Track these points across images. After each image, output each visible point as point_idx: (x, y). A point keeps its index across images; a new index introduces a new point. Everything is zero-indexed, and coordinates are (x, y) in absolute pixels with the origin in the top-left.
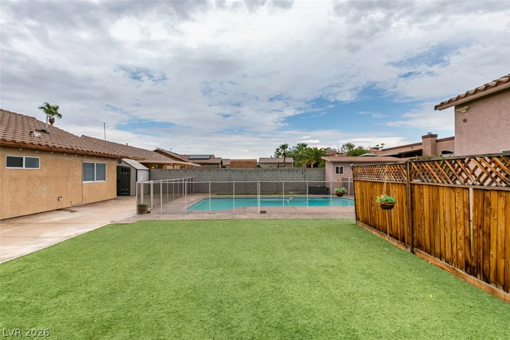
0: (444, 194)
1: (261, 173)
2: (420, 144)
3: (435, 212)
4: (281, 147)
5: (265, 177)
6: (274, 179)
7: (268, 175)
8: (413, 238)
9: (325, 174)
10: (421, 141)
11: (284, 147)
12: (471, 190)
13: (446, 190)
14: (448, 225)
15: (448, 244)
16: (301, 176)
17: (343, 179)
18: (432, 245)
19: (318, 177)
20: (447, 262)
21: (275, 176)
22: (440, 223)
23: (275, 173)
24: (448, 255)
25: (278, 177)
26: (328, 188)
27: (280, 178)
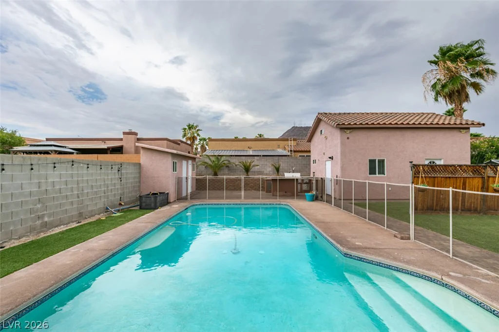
2: (121, 140)
9: (140, 173)
19: (134, 178)
27: (85, 185)
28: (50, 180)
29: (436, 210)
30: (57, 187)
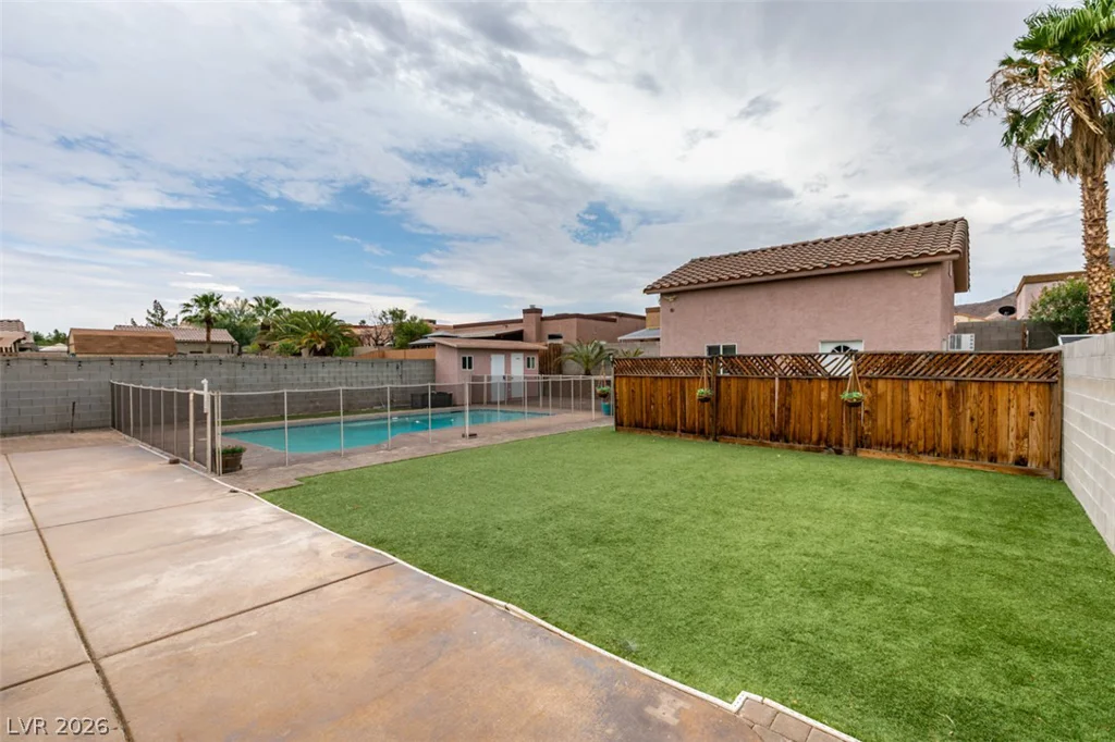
0: (753, 385)
1: (314, 369)
2: (520, 321)
3: (743, 400)
4: (196, 301)
5: (323, 378)
6: (344, 381)
7: (329, 373)
8: (716, 427)
9: (434, 370)
10: (521, 316)
11: (206, 300)
12: (777, 380)
13: (754, 382)
14: (756, 409)
15: (755, 423)
16: (395, 374)
17: (474, 378)
18: (739, 428)
19: (423, 376)
20: (754, 438)
21: (344, 375)
22: (748, 407)
23: (343, 370)
24: (755, 433)
25: (351, 377)
26: (451, 395)
27: (354, 380)
28: (320, 375)
29: (647, 428)
30: (327, 381)
